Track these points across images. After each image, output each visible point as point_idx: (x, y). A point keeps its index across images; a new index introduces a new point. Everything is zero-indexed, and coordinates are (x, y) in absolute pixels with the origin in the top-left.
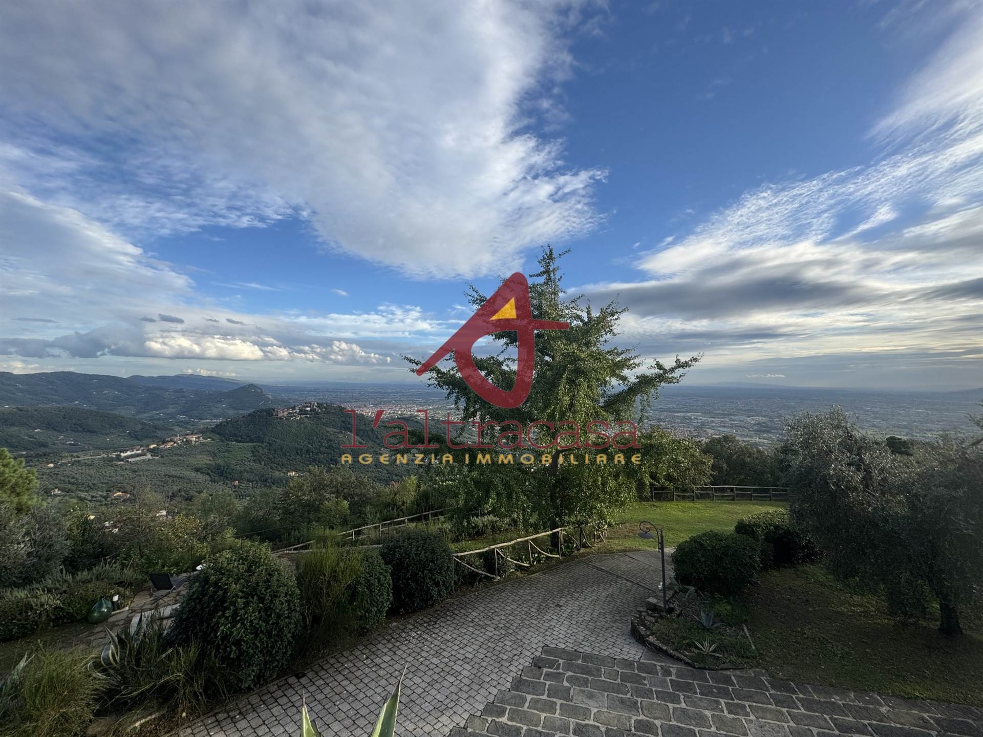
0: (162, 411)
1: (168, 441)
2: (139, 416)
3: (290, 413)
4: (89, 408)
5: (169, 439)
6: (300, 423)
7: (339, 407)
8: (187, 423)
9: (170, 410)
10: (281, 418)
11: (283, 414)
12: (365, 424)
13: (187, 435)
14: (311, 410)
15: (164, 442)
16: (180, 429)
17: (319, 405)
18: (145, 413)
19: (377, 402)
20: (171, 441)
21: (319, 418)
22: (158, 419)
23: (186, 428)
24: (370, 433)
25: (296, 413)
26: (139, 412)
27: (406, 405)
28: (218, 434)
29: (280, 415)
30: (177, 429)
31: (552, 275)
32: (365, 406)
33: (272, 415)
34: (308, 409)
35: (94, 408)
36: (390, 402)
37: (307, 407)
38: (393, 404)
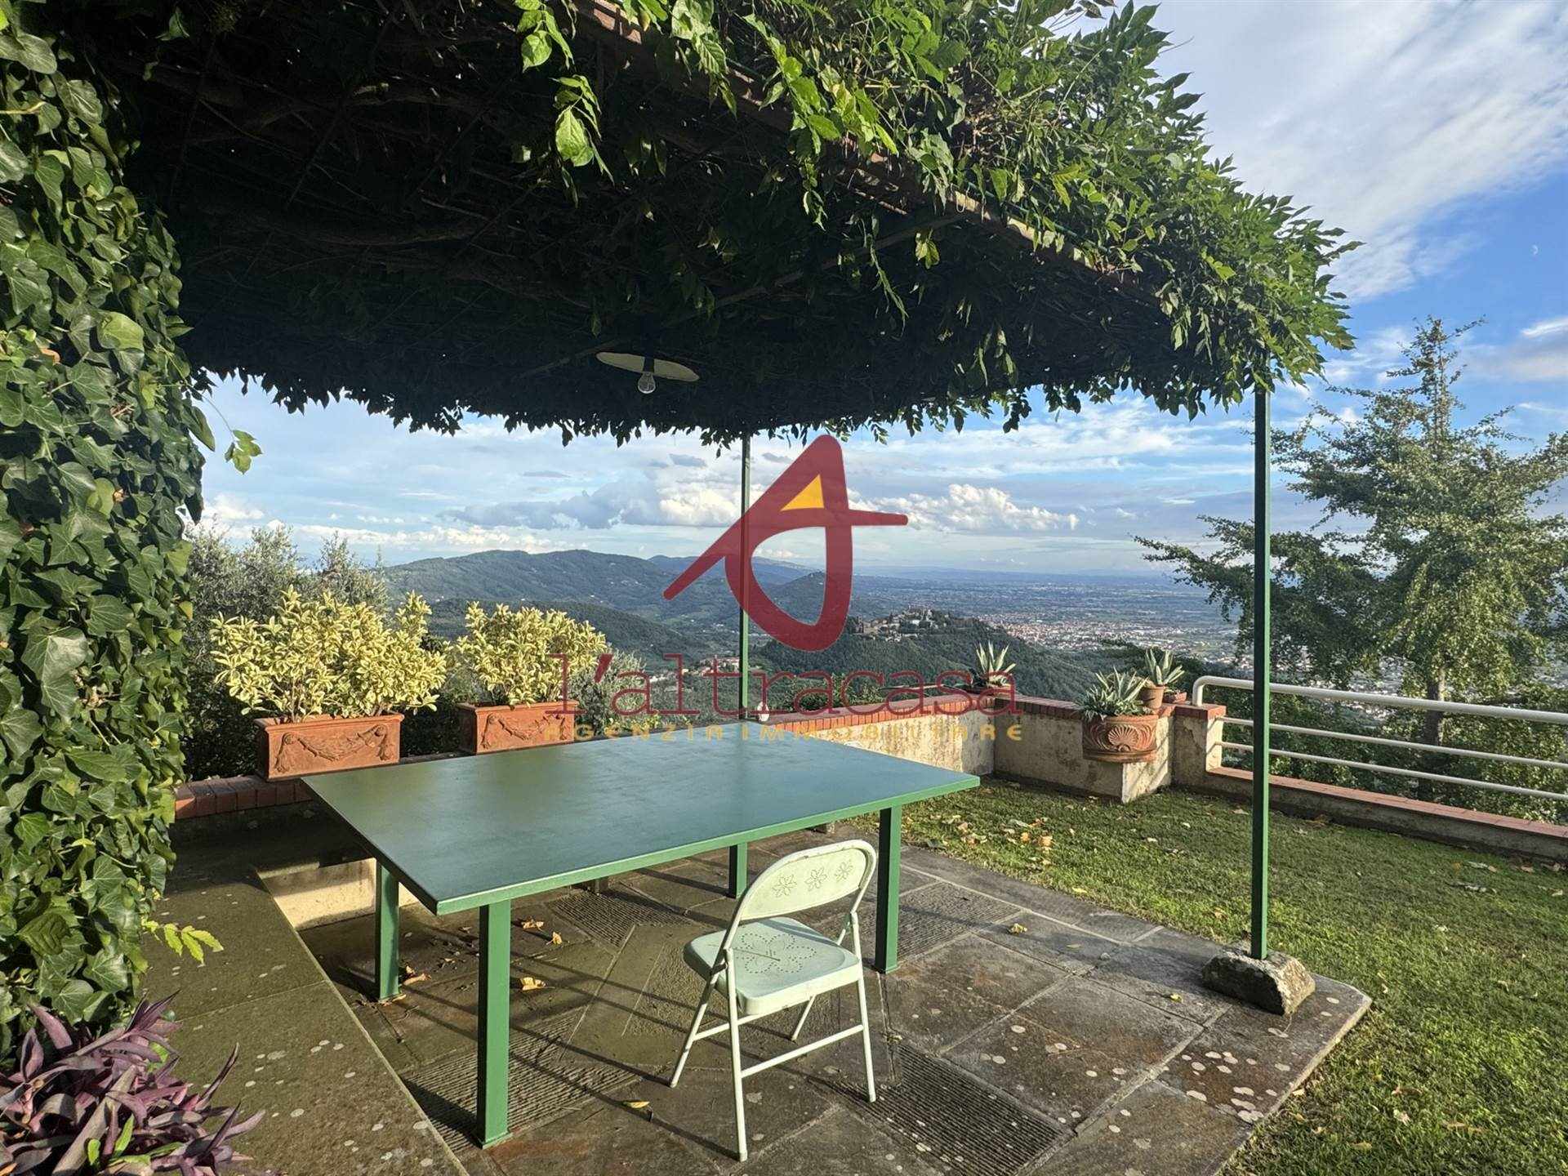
0: (693, 614)
1: (702, 665)
2: (665, 622)
3: (883, 629)
4: (605, 605)
5: (703, 661)
6: (901, 649)
7: (975, 621)
8: (726, 638)
9: (703, 614)
10: (868, 638)
11: (871, 629)
12: (1026, 660)
13: (727, 656)
14: (921, 625)
15: (698, 666)
16: (717, 646)
17: (937, 616)
18: (672, 616)
19: (1051, 614)
20: (707, 664)
21: (936, 642)
22: (688, 628)
23: (725, 645)
24: (1037, 679)
25: (893, 628)
26: (664, 616)
27: (1118, 623)
28: (771, 658)
29: (867, 631)
30: (713, 645)
31: (1437, 371)
32: (1027, 621)
33: (854, 631)
34: (916, 622)
35: (611, 606)
36: (1080, 615)
37: (914, 618)
38: (1089, 620)
